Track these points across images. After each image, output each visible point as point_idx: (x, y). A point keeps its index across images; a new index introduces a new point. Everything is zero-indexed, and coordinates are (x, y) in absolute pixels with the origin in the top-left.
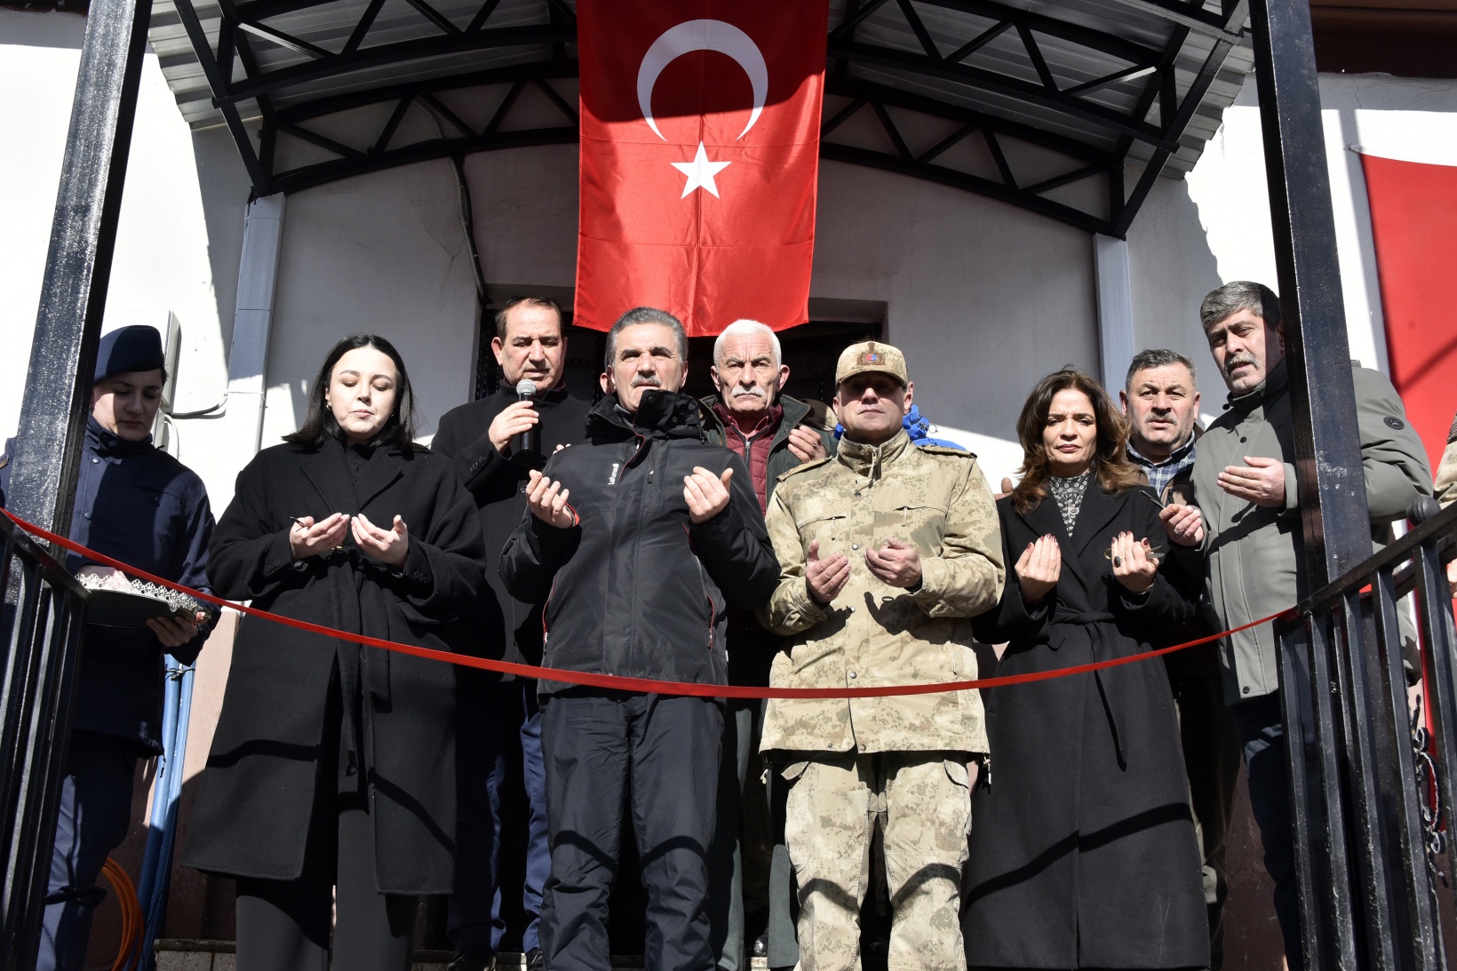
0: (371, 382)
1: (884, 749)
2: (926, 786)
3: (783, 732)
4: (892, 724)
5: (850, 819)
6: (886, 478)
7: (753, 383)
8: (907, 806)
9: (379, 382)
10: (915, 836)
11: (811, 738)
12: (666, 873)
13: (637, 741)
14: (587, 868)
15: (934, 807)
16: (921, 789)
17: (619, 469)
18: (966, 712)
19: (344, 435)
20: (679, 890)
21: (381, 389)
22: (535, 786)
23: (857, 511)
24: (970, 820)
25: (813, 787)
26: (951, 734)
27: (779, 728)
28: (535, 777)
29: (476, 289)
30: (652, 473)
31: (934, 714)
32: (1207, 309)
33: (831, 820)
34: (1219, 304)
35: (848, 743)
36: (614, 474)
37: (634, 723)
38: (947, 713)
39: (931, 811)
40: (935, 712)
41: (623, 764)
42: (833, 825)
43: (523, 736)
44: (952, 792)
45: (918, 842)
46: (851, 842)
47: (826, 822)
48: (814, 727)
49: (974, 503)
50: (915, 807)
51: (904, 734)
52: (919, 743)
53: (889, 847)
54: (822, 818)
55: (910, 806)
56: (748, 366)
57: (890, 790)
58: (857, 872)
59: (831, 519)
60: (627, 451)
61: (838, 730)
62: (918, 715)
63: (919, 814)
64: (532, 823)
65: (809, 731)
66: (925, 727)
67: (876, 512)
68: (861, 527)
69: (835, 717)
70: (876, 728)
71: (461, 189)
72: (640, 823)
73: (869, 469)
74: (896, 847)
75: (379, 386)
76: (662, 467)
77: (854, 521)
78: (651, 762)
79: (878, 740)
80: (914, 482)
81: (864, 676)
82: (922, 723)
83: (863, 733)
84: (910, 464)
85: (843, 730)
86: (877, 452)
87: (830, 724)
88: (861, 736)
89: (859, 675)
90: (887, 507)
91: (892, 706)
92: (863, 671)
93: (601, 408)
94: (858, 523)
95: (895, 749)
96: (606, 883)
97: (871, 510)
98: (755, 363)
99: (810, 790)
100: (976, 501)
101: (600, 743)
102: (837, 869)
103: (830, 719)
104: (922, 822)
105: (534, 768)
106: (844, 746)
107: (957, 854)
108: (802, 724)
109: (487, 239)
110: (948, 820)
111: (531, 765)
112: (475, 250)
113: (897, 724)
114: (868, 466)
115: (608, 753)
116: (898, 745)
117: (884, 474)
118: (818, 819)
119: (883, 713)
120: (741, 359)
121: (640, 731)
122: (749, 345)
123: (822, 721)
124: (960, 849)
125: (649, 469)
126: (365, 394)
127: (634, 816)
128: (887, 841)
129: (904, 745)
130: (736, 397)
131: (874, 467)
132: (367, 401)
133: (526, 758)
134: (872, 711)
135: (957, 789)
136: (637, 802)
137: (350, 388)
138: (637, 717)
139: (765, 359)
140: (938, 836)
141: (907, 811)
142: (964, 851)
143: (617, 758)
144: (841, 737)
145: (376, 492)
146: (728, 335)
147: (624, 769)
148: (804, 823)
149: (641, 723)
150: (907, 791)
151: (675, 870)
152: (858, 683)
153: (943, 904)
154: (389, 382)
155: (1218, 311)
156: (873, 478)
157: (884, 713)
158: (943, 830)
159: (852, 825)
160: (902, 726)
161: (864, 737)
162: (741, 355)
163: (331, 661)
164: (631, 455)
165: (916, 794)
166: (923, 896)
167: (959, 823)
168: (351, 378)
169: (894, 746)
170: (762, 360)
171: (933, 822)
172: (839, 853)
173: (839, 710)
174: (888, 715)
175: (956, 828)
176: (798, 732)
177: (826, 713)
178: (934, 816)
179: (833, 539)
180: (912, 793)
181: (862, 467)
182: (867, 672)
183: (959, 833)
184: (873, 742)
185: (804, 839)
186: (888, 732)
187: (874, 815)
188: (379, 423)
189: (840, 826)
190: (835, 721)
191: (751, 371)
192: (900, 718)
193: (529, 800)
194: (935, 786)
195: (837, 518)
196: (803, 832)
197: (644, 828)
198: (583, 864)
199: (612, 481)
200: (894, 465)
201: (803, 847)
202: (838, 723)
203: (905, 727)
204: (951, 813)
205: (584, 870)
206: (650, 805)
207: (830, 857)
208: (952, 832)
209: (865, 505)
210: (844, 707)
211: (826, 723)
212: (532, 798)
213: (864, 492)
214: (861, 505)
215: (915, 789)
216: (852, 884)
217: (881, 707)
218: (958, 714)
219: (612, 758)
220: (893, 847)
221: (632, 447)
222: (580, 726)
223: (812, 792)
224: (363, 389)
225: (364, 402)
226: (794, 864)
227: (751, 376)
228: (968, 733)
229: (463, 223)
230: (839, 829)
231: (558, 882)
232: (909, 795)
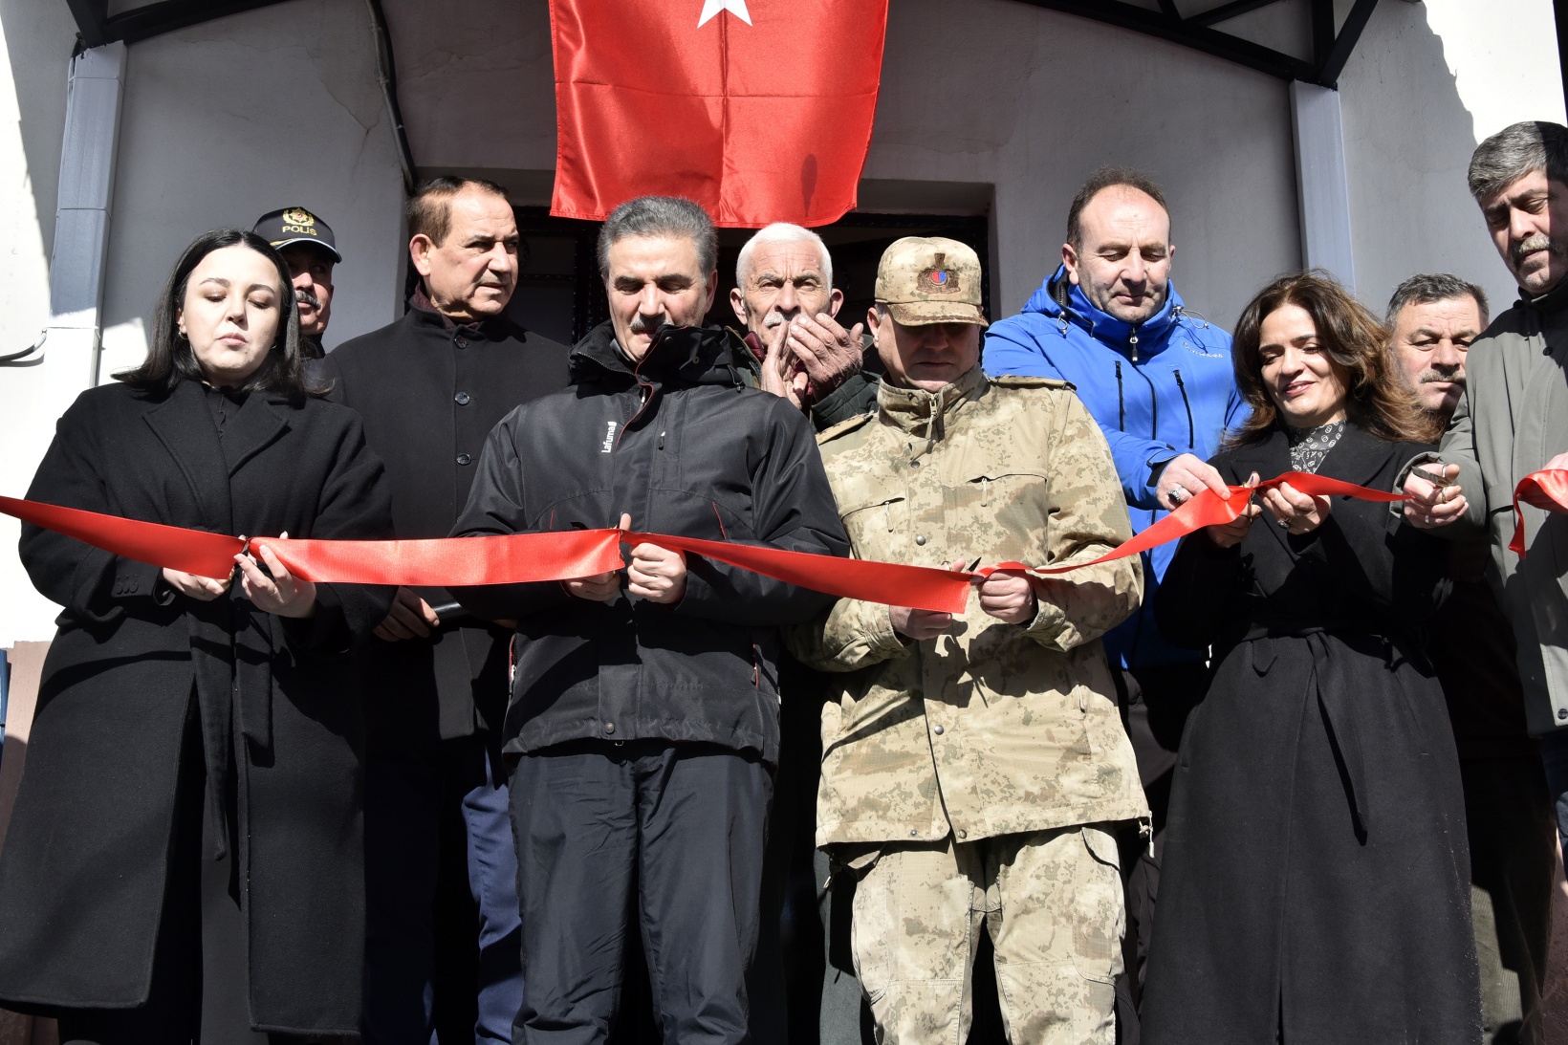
0: (246, 296)
1: (992, 832)
2: (1058, 866)
3: (841, 818)
4: (1000, 795)
5: (946, 923)
6: (952, 435)
7: (796, 310)
8: (1030, 897)
9: (257, 295)
10: (1045, 939)
11: (883, 824)
12: (688, 998)
13: (650, 809)
14: (576, 995)
15: (1070, 896)
16: (1050, 871)
17: (617, 429)
18: (1103, 764)
19: (205, 372)
20: (705, 1022)
21: (262, 305)
22: (486, 882)
23: (917, 488)
24: (1124, 917)
25: (895, 878)
26: (1085, 800)
27: (835, 812)
28: (486, 869)
29: (402, 175)
30: (663, 434)
31: (1058, 775)
32: (1477, 176)
33: (922, 924)
34: (1495, 167)
35: (940, 828)
36: (610, 437)
37: (644, 785)
38: (1076, 770)
39: (1066, 903)
40: (1060, 771)
41: (628, 847)
42: (924, 930)
43: (466, 811)
44: (1095, 874)
45: (1049, 948)
46: (949, 955)
47: (914, 928)
48: (887, 808)
49: (1083, 459)
50: (1042, 897)
51: (1018, 808)
52: (1039, 818)
53: (1003, 960)
54: (907, 921)
55: (1035, 896)
56: (788, 286)
57: (1005, 877)
58: (956, 997)
59: (884, 504)
60: (627, 408)
61: (922, 809)
62: (1036, 778)
63: (1049, 908)
64: (483, 938)
65: (881, 813)
66: (1047, 795)
67: (944, 487)
68: (926, 511)
69: (916, 792)
70: (977, 804)
71: (379, 33)
72: (653, 928)
73: (926, 425)
74: (1014, 958)
75: (258, 300)
76: (679, 425)
77: (915, 503)
78: (670, 839)
79: (982, 821)
80: (991, 436)
81: (954, 730)
82: (1043, 789)
83: (960, 812)
84: (983, 409)
85: (930, 810)
86: (937, 399)
87: (910, 802)
88: (957, 817)
89: (947, 729)
90: (958, 480)
91: (998, 770)
92: (953, 722)
93: (591, 344)
94: (920, 506)
95: (1008, 832)
96: (604, 1018)
97: (937, 484)
98: (799, 283)
99: (889, 882)
100: (1086, 456)
101: (596, 814)
102: (931, 994)
103: (910, 795)
104: (1054, 918)
105: (484, 857)
106: (936, 832)
107: (1107, 963)
108: (869, 804)
109: (416, 103)
110: (1091, 914)
111: (480, 853)
112: (399, 119)
113: (1008, 795)
114: (925, 421)
115: (609, 829)
116: (1012, 826)
117: (948, 430)
118: (901, 923)
119: (986, 780)
120: (780, 276)
121: (653, 795)
122: (789, 257)
123: (898, 799)
124: (1110, 956)
125: (658, 430)
126: (238, 311)
127: (643, 917)
128: (999, 951)
129: (1020, 825)
130: (770, 327)
131: (933, 423)
132: (241, 321)
133: (472, 842)
134: (969, 780)
135: (1103, 871)
136: (649, 898)
137: (216, 304)
138: (648, 775)
139: (813, 278)
140: (1077, 937)
141: (1030, 905)
142: (1116, 959)
143: (623, 834)
144: (927, 819)
145: (251, 451)
146: (759, 243)
147: (631, 851)
148: (882, 930)
149: (655, 782)
150: (1031, 876)
151: (701, 995)
152: (948, 739)
153: (1087, 1035)
154: (271, 295)
155: (1494, 179)
156: (932, 438)
157: (988, 781)
158: (1085, 929)
159: (949, 930)
160: (1015, 796)
161: (961, 818)
162: (778, 270)
163: (188, 690)
164: (634, 411)
165: (1043, 879)
166: (1058, 1025)
167: (1107, 918)
168: (216, 289)
169: (1007, 827)
170: (807, 278)
171: (1069, 918)
172: (933, 970)
173: (921, 781)
174: (993, 782)
175: (1103, 925)
176: (863, 816)
177: (903, 786)
178: (1071, 908)
179: (890, 531)
180: (1038, 877)
181: (915, 423)
182: (957, 722)
183: (1108, 933)
184: (975, 824)
185: (883, 953)
186: (996, 807)
187: (979, 917)
188: (257, 357)
189: (933, 932)
190: (918, 797)
191: (794, 294)
192: (1010, 786)
193: (477, 905)
194: (1070, 866)
195: (891, 502)
196: (881, 943)
197: (657, 935)
198: (570, 989)
199: (607, 447)
200: (961, 415)
201: (880, 964)
202: (922, 800)
203: (1019, 799)
204: (1096, 903)
205: (572, 998)
206: (667, 902)
207: (919, 977)
208: (1097, 932)
209: (927, 480)
210: (929, 776)
211: (904, 800)
212: (483, 900)
213: (924, 460)
214: (922, 479)
215: (1042, 872)
216: (950, 1015)
217: (983, 772)
218: (1092, 768)
219: (615, 836)
220: (1010, 958)
221: (636, 399)
222: (567, 790)
223: (893, 885)
224: (234, 304)
225: (236, 324)
226: (869, 990)
227: (794, 299)
228: (1110, 795)
229: (383, 81)
230: (932, 937)
231: (533, 1014)
232: (1034, 882)
